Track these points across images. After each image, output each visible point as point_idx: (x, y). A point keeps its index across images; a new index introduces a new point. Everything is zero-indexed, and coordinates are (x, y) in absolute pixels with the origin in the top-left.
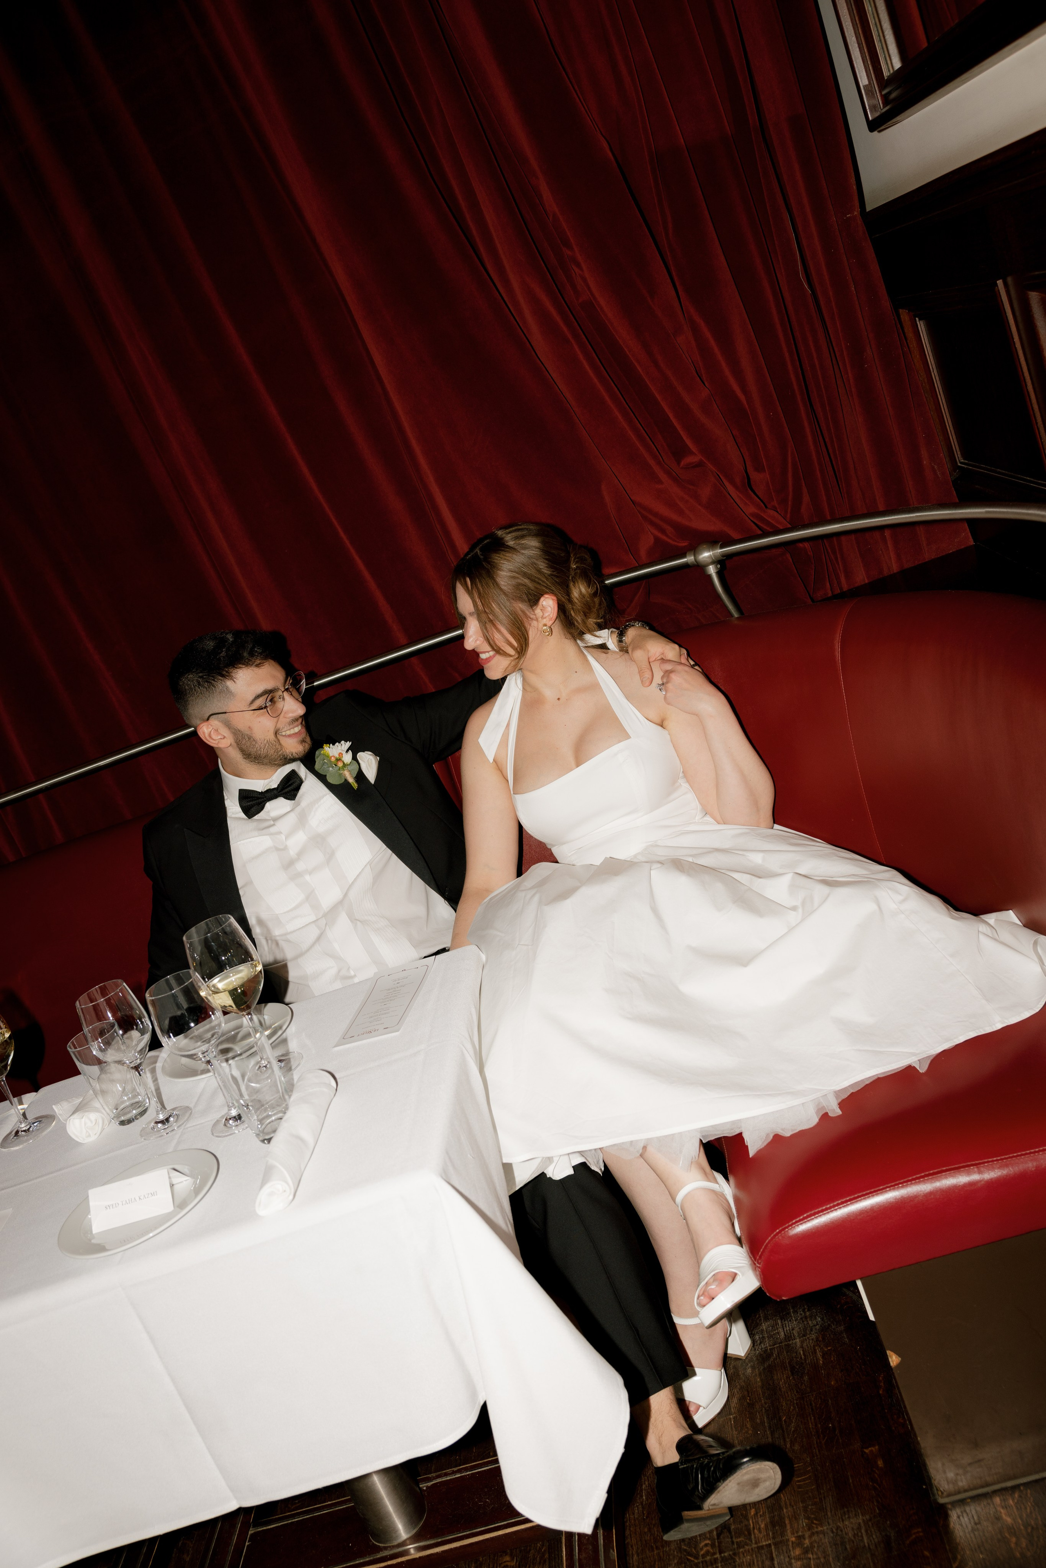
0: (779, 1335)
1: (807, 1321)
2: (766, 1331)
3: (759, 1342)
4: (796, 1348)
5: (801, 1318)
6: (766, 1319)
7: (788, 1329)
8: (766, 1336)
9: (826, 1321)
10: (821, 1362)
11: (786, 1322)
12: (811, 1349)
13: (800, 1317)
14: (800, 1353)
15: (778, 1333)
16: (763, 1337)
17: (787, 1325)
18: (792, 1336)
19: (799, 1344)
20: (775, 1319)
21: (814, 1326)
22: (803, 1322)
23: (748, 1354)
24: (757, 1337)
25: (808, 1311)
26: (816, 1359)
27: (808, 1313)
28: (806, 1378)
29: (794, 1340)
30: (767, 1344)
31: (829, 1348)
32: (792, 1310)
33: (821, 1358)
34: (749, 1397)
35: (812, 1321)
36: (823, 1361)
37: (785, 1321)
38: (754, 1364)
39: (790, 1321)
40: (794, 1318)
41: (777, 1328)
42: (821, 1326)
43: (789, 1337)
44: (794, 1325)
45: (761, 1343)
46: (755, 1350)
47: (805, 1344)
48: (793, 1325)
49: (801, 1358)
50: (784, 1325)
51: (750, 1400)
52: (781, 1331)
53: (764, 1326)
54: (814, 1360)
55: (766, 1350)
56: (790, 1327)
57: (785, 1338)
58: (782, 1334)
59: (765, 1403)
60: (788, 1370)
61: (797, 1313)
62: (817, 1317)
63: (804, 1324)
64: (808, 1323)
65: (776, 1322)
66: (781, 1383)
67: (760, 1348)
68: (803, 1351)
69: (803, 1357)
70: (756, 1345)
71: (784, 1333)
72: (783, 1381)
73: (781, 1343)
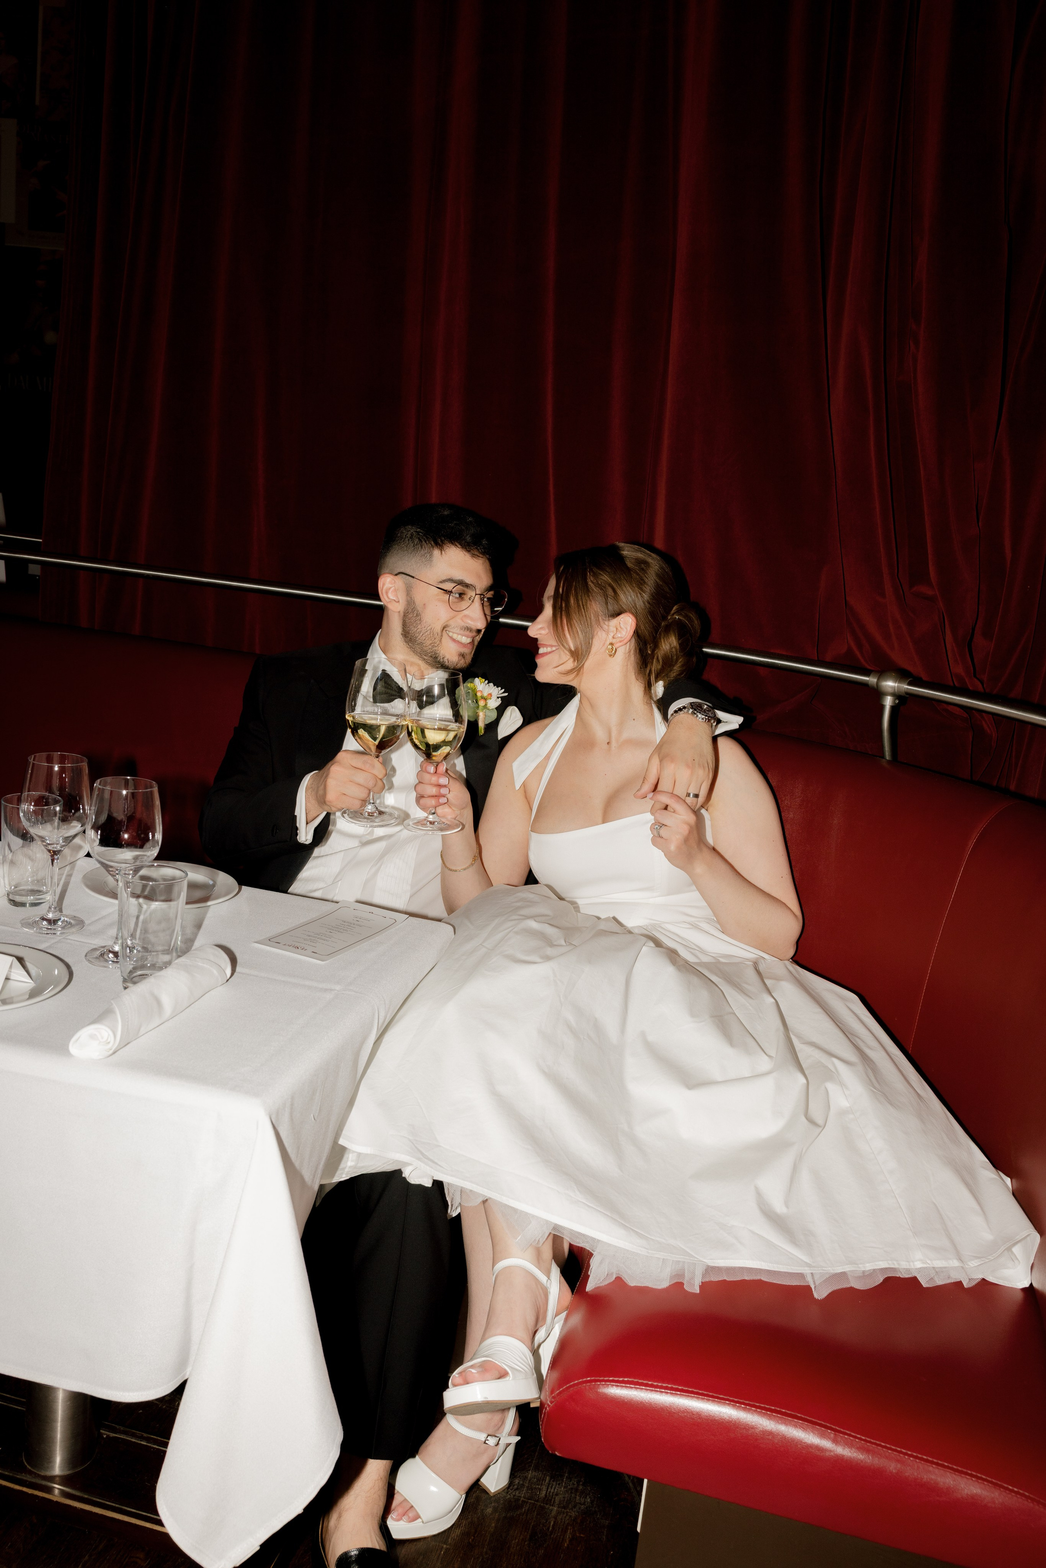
0: (540, 1492)
1: (576, 1495)
2: (530, 1481)
3: (516, 1487)
4: (549, 1515)
5: (572, 1489)
6: (536, 1468)
7: (552, 1491)
8: (527, 1485)
9: (595, 1506)
10: (566, 1545)
11: (554, 1483)
12: (563, 1525)
13: (571, 1486)
14: (550, 1523)
15: (540, 1490)
16: (523, 1485)
17: (554, 1487)
18: (552, 1502)
19: (554, 1513)
20: (546, 1474)
21: (580, 1504)
22: (571, 1493)
23: (498, 1494)
24: (517, 1481)
25: (582, 1485)
26: (563, 1539)
27: (581, 1487)
28: (541, 1552)
29: (552, 1506)
30: (523, 1494)
31: (582, 1535)
32: (566, 1475)
33: (567, 1541)
34: (474, 1537)
35: (581, 1497)
36: (568, 1545)
37: (553, 1481)
38: (498, 1507)
39: (559, 1484)
40: (565, 1484)
41: (542, 1484)
42: (587, 1507)
43: (548, 1500)
44: (561, 1491)
45: (517, 1489)
46: (507, 1493)
47: (560, 1517)
48: (559, 1490)
49: (548, 1529)
50: (550, 1486)
51: (473, 1540)
52: (544, 1489)
53: (530, 1474)
54: (560, 1538)
55: (518, 1500)
56: (556, 1490)
57: (544, 1498)
58: (544, 1492)
59: (486, 1553)
60: (528, 1533)
61: (570, 1481)
62: (588, 1497)
63: (571, 1496)
64: (576, 1498)
65: (544, 1477)
66: (513, 1542)
67: (514, 1494)
68: (554, 1522)
69: (551, 1529)
70: (511, 1488)
71: (546, 1493)
72: (517, 1540)
73: (537, 1501)
